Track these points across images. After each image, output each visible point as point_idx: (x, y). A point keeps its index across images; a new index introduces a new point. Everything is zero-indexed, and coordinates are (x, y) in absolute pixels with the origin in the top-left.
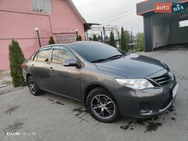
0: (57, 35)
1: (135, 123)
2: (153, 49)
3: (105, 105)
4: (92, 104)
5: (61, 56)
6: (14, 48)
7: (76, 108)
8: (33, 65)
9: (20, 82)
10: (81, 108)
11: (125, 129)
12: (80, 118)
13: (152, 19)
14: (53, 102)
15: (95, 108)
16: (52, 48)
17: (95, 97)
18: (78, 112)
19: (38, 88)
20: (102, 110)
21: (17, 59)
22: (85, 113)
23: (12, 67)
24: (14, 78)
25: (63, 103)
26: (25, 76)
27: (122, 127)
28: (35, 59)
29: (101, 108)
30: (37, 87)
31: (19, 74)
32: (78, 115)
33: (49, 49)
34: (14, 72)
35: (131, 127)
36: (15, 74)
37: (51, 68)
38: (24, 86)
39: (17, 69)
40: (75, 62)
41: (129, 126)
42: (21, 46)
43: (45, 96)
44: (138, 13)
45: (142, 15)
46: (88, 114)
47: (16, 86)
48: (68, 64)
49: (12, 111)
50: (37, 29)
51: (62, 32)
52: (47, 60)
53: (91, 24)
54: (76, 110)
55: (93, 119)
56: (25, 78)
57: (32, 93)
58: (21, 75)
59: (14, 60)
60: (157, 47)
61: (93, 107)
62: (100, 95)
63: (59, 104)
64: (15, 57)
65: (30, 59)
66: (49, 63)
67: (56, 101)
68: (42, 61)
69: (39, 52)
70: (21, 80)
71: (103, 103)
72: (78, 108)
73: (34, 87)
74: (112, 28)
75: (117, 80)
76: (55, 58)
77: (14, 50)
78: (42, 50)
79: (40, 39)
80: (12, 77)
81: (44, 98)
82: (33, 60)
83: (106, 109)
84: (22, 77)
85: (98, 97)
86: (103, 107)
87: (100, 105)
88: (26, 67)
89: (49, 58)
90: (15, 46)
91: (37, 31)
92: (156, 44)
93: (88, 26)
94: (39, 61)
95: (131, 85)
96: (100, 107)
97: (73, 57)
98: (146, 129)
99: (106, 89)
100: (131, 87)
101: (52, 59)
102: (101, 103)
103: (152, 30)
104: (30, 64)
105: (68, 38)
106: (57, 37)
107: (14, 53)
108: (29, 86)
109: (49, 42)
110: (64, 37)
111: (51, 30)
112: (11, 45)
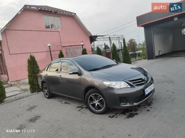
0: (66, 47)
1: (120, 114)
2: (155, 57)
3: (98, 101)
4: (89, 101)
5: (69, 66)
6: (31, 61)
7: (79, 106)
8: (47, 74)
9: (35, 89)
10: (82, 106)
11: (112, 118)
12: (81, 112)
13: (152, 30)
14: (62, 102)
15: (91, 103)
16: (61, 61)
17: (91, 96)
18: (80, 108)
19: (51, 93)
20: (96, 105)
21: (34, 70)
22: (85, 109)
23: (30, 76)
24: (31, 85)
25: (69, 103)
26: (41, 83)
27: (110, 117)
28: (48, 70)
29: (95, 104)
30: (49, 91)
31: (35, 82)
32: (80, 110)
33: (59, 62)
34: (32, 81)
35: (116, 116)
36: (32, 82)
37: (61, 76)
38: (39, 91)
39: (34, 78)
40: (77, 71)
41: (115, 116)
42: (37, 59)
43: (55, 99)
44: (138, 25)
45: (142, 26)
46: (87, 110)
47: (32, 92)
48: (72, 73)
49: (32, 109)
50: (49, 45)
51: (71, 45)
52: (57, 70)
53: (96, 37)
54: (79, 107)
55: (91, 112)
56: (40, 85)
57: (45, 96)
58: (37, 83)
59: (31, 71)
60: (160, 54)
61: (90, 103)
62: (94, 94)
63: (66, 104)
64: (32, 68)
65: (44, 70)
66: (59, 73)
67: (64, 102)
68: (53, 71)
69: (51, 64)
70: (36, 87)
71: (97, 100)
72: (80, 106)
73: (47, 91)
74: (119, 37)
75: (104, 82)
76: (64, 68)
77: (31, 63)
78: (53, 62)
79: (51, 52)
80: (30, 85)
81: (55, 100)
82: (47, 70)
83: (99, 104)
84: (38, 84)
85: (93, 95)
86: (97, 103)
87: (95, 101)
88: (41, 76)
89: (59, 68)
90: (32, 60)
91: (49, 47)
92: (159, 52)
93: (94, 38)
94: (51, 71)
95: (113, 86)
96: (94, 102)
97: (76, 68)
98: (126, 117)
99: (98, 89)
100: (113, 87)
101: (61, 69)
102: (95, 100)
103: (153, 39)
104: (44, 74)
105: (76, 49)
106: (66, 49)
107: (31, 66)
108: (43, 92)
109: (59, 55)
110: (72, 49)
111: (60, 44)
112: (29, 59)
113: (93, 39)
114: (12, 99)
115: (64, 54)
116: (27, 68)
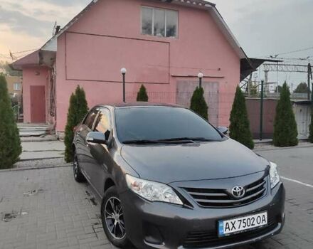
0: (179, 79)
3: (119, 215)
4: (105, 210)
12: (94, 229)
14: (88, 197)
17: (109, 199)
20: (115, 223)
25: (97, 203)
29: (114, 220)
32: (96, 224)
47: (68, 161)
50: (124, 70)
51: (190, 75)
61: (107, 214)
63: (91, 202)
71: (117, 212)
75: (127, 177)
77: (76, 102)
81: (84, 188)
82: (84, 123)
83: (119, 222)
85: (112, 199)
86: (117, 219)
87: (114, 213)
90: (78, 97)
91: (124, 74)
96: (113, 217)
106: (178, 83)
107: (75, 109)
109: (138, 93)
110: (191, 84)
111: (167, 69)
112: (74, 94)
113: (248, 66)
114: (30, 166)
115: (148, 94)
116: (68, 112)
